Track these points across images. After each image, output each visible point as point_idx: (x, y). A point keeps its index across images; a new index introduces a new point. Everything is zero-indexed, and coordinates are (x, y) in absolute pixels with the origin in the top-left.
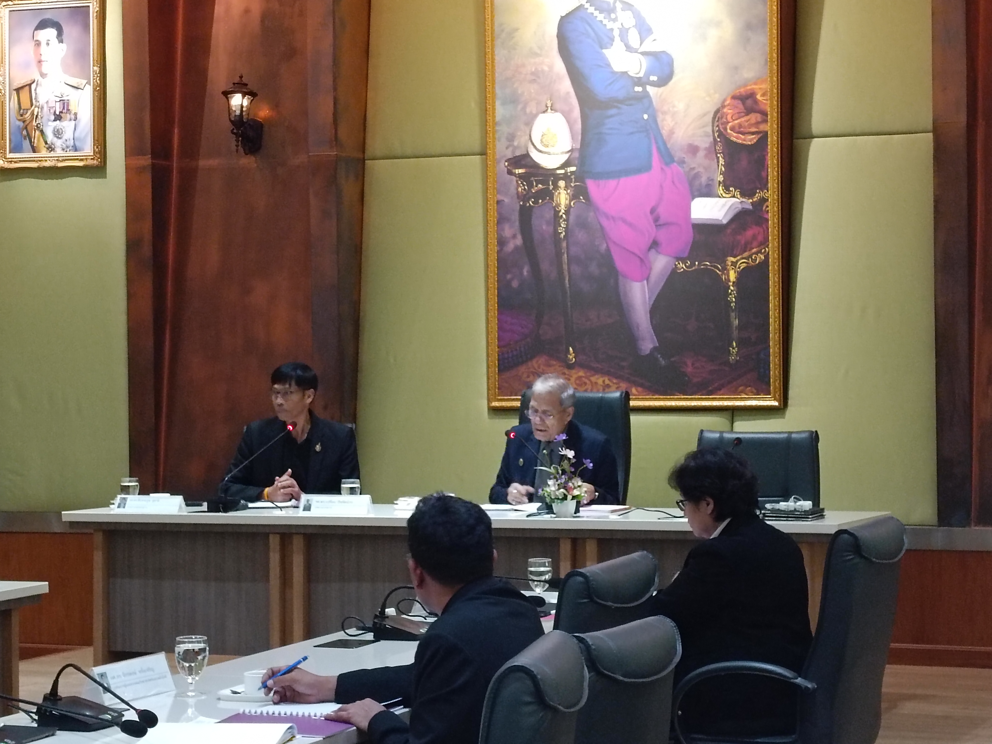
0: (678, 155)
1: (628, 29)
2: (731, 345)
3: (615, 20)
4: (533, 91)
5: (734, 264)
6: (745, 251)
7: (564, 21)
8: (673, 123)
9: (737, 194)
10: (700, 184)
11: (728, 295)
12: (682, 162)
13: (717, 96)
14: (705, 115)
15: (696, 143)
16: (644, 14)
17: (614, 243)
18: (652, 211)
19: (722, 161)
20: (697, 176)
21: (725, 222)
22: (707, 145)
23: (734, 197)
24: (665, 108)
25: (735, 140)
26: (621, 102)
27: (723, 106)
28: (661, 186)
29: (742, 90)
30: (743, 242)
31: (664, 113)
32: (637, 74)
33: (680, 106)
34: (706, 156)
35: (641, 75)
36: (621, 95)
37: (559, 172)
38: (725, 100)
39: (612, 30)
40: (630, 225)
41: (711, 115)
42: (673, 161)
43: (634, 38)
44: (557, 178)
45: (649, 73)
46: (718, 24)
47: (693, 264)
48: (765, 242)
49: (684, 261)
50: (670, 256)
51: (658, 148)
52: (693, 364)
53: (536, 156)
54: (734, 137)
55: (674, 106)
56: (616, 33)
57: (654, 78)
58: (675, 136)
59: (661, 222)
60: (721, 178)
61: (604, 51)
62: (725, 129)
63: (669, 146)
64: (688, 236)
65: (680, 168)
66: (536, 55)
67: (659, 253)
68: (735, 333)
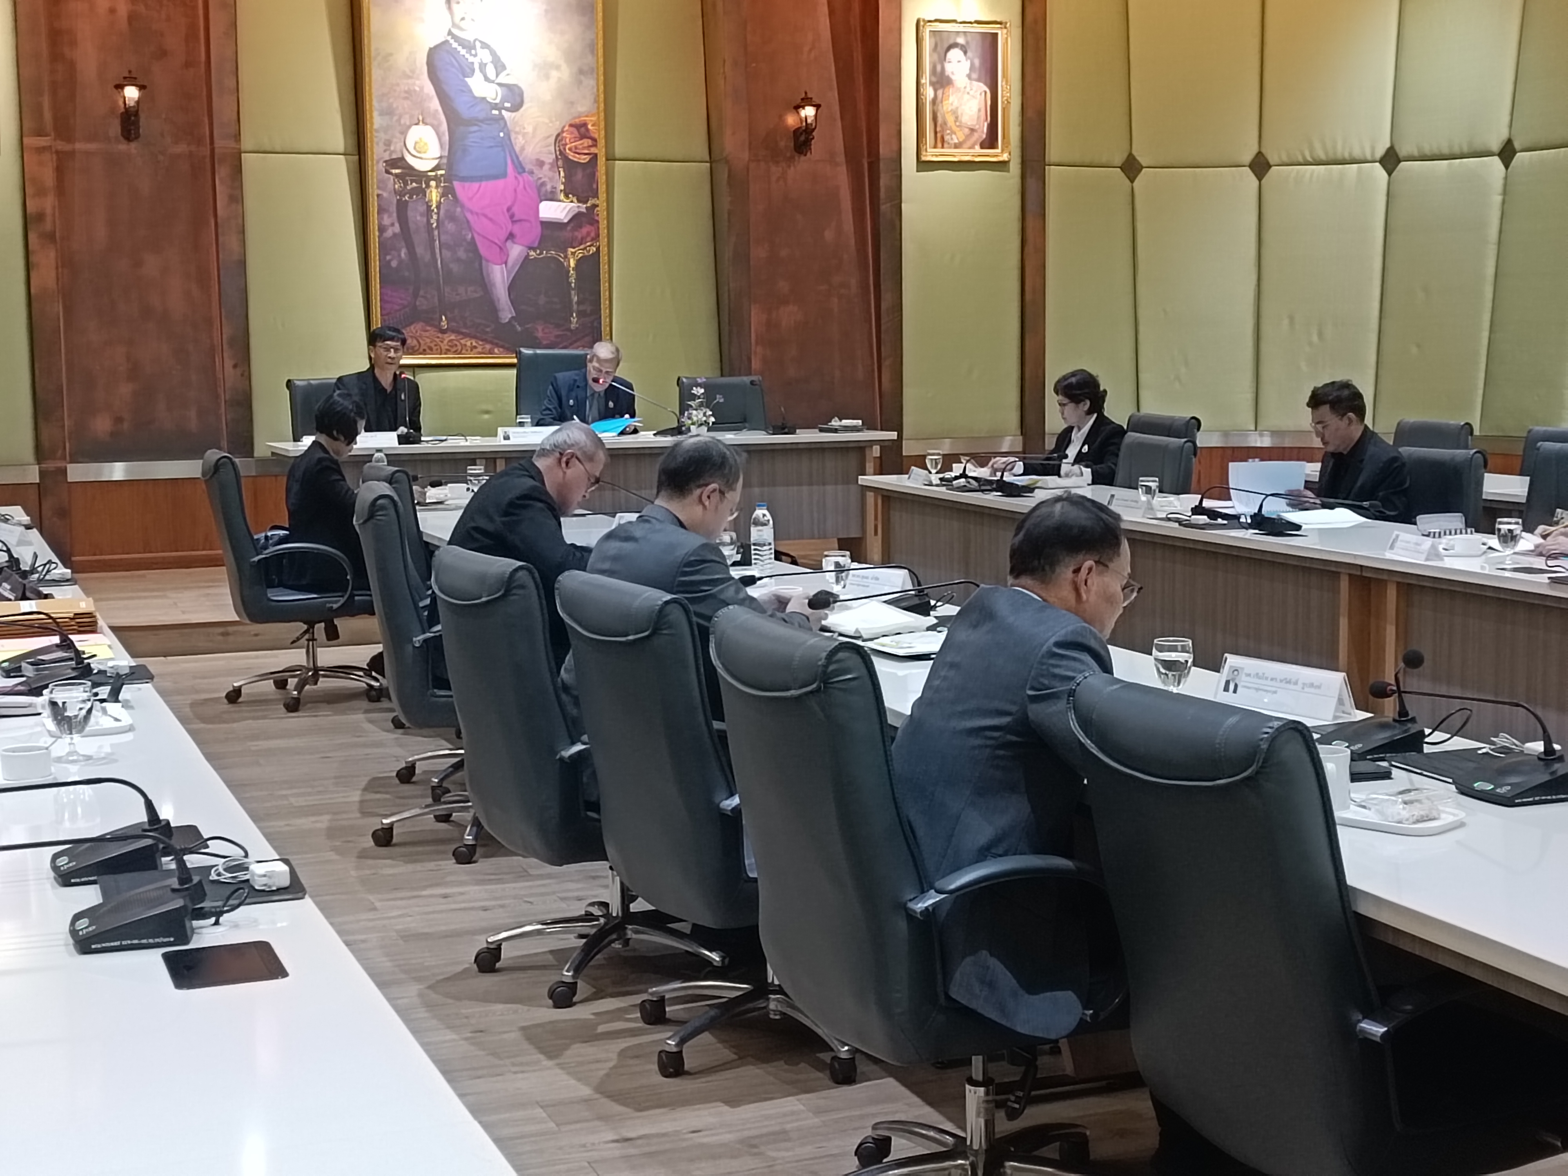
0: (528, 167)
1: (486, 64)
2: (572, 316)
3: (475, 55)
4: (406, 106)
5: (573, 253)
6: (581, 244)
7: (432, 53)
8: (523, 142)
9: (575, 200)
10: (546, 191)
11: (568, 277)
12: (531, 173)
13: (558, 123)
14: (548, 137)
15: (542, 159)
16: (499, 53)
17: (479, 234)
18: (509, 210)
19: (562, 174)
20: (543, 184)
21: (566, 221)
22: (551, 161)
23: (572, 202)
24: (517, 129)
25: (571, 157)
26: (482, 121)
27: (563, 132)
28: (515, 191)
29: (577, 120)
30: (580, 237)
31: (517, 133)
32: (495, 99)
33: (529, 129)
34: (550, 169)
35: (497, 101)
36: (482, 116)
37: (430, 174)
38: (564, 127)
39: (473, 63)
40: (491, 220)
41: (554, 138)
42: (524, 171)
43: (491, 71)
44: (429, 179)
45: (503, 100)
46: (558, 68)
47: (541, 253)
48: (597, 236)
49: (534, 249)
50: (523, 245)
51: (512, 161)
52: (543, 330)
53: (410, 160)
54: (571, 156)
55: (524, 128)
56: (476, 66)
57: (507, 105)
58: (525, 152)
59: (515, 219)
60: (562, 187)
61: (466, 79)
62: (565, 149)
63: (521, 159)
64: (538, 230)
65: (531, 178)
66: (409, 77)
67: (514, 243)
68: (575, 307)
